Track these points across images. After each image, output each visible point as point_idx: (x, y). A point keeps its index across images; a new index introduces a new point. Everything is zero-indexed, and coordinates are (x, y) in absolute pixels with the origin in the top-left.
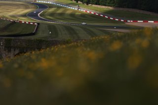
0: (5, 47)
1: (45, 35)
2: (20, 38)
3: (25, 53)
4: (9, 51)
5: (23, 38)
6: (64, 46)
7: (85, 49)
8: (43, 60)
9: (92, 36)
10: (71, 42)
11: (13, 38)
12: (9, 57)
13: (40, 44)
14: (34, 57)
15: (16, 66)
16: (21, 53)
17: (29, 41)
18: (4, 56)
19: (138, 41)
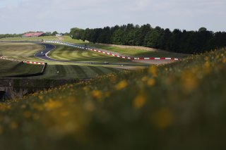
0: (14, 87)
1: (53, 74)
2: (28, 78)
3: (33, 93)
4: (18, 91)
5: (31, 78)
6: (72, 85)
7: (92, 88)
8: (51, 100)
9: (100, 75)
10: (79, 81)
11: (21, 78)
12: (17, 97)
13: (48, 84)
14: (41, 98)
15: (24, 106)
16: (29, 93)
17: (38, 81)
18: (13, 96)
19: (144, 79)
